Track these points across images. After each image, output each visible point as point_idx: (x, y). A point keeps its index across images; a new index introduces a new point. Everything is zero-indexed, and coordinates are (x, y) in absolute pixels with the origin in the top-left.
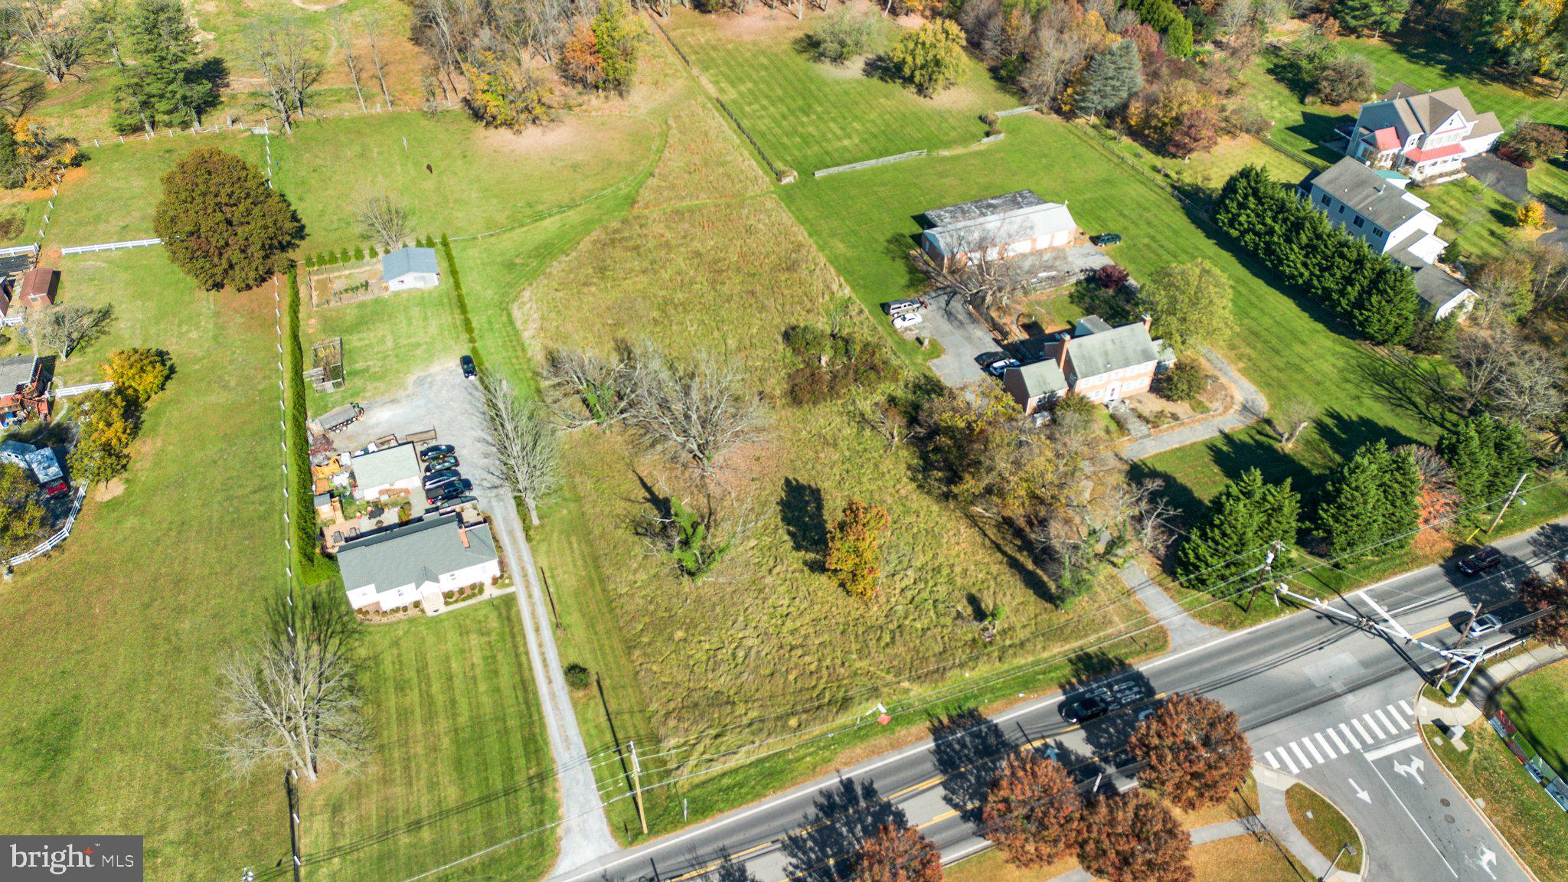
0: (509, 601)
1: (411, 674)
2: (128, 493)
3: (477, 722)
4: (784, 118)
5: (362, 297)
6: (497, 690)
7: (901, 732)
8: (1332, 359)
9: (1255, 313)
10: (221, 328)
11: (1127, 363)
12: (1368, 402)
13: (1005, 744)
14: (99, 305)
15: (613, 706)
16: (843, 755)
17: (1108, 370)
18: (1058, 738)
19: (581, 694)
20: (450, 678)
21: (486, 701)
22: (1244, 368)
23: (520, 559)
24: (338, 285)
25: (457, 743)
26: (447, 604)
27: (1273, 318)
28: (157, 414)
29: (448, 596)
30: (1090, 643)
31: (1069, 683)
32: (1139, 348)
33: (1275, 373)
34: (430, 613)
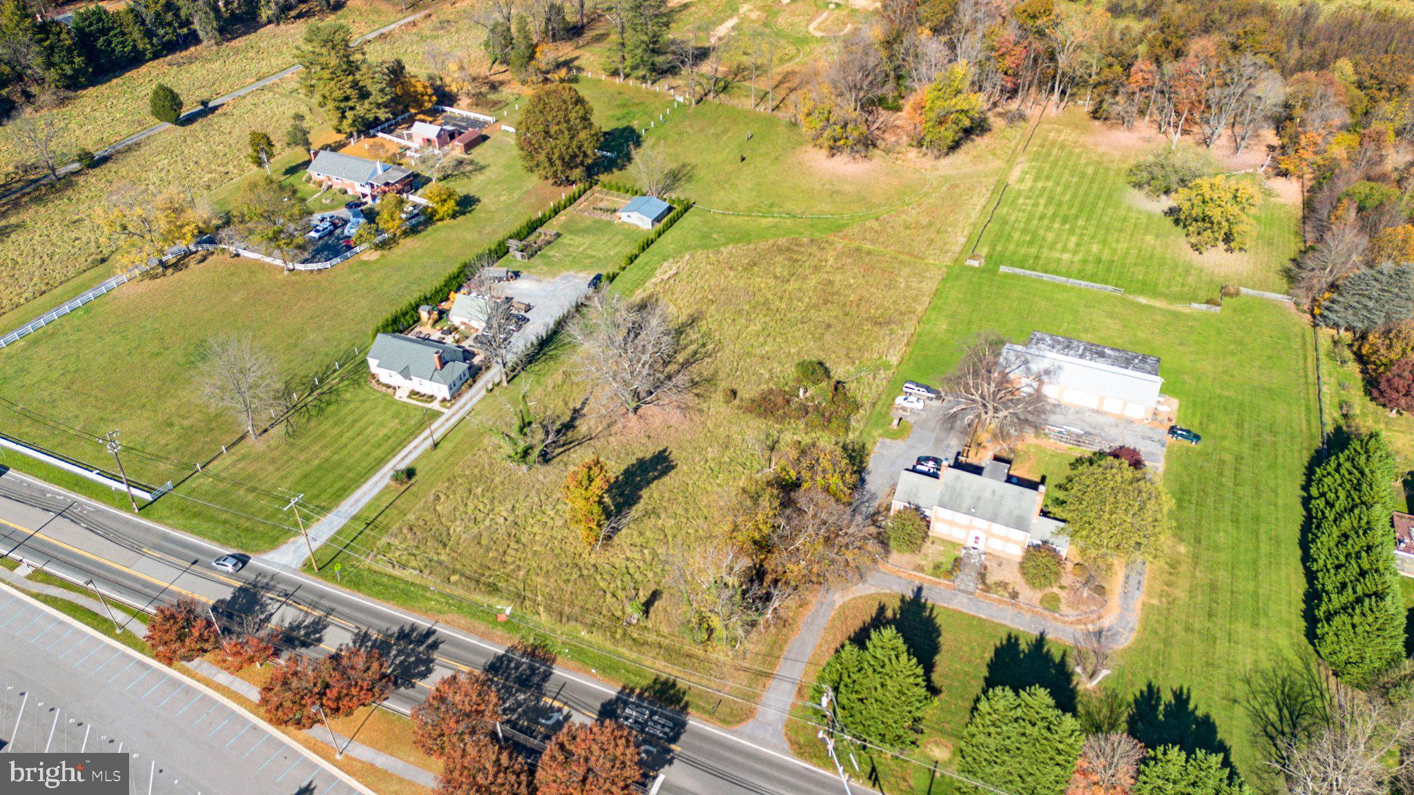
0: (437, 414)
1: (350, 419)
2: (376, 261)
3: (339, 464)
4: (1042, 218)
5: (606, 217)
6: (368, 454)
7: (499, 631)
8: (1262, 654)
9: (1242, 572)
10: (519, 200)
11: (994, 519)
12: (1239, 711)
13: (539, 687)
14: (482, 163)
15: (398, 502)
16: (455, 616)
17: (968, 513)
18: (573, 712)
19: (393, 483)
20: (358, 435)
21: (357, 455)
22: (1152, 606)
23: (471, 399)
24: (601, 205)
25: (319, 467)
26: (409, 397)
27: (1258, 586)
28: (436, 231)
29: (414, 394)
30: (684, 679)
31: (632, 690)
32: (1016, 512)
33: (1178, 629)
34: (397, 397)
